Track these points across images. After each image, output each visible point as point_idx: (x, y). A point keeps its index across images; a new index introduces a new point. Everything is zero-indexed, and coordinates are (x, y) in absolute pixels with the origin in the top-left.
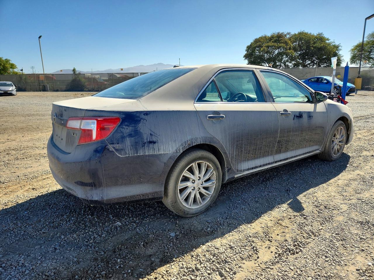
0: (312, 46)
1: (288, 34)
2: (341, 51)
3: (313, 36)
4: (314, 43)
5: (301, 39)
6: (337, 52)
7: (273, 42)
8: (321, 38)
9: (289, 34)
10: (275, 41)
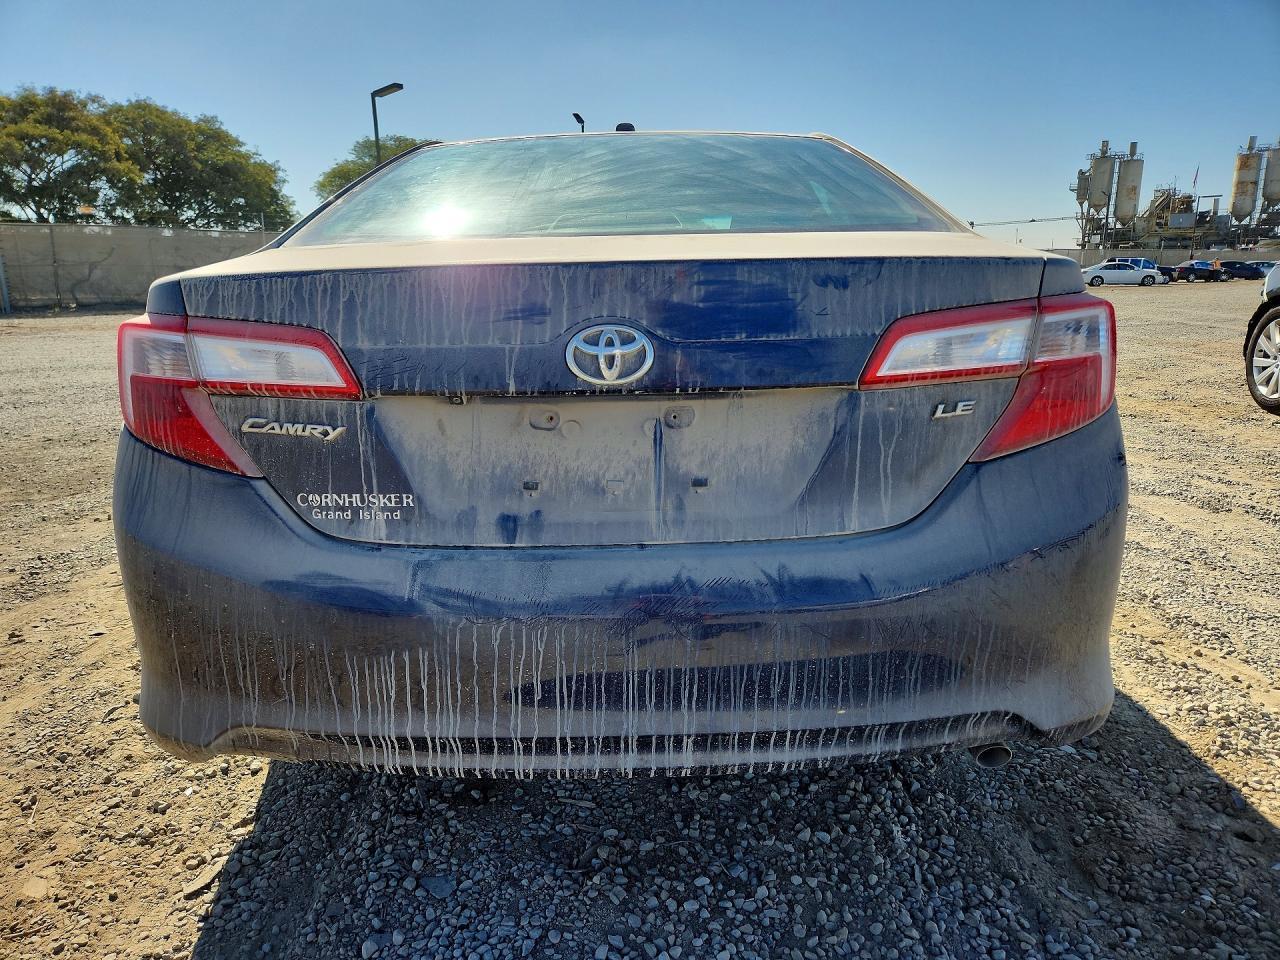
0: (195, 157)
1: (94, 101)
2: (286, 184)
3: (188, 123)
4: (200, 148)
5: (148, 129)
6: (276, 188)
7: (37, 121)
8: (214, 136)
9: (94, 99)
10: (48, 120)
